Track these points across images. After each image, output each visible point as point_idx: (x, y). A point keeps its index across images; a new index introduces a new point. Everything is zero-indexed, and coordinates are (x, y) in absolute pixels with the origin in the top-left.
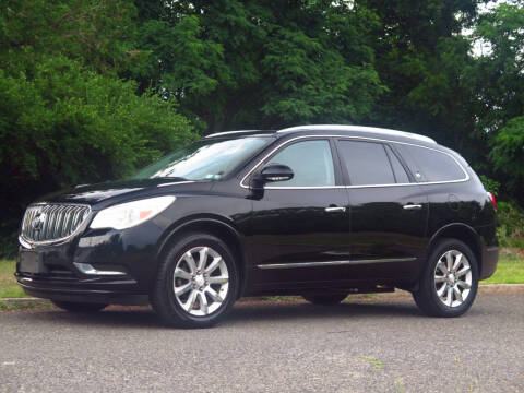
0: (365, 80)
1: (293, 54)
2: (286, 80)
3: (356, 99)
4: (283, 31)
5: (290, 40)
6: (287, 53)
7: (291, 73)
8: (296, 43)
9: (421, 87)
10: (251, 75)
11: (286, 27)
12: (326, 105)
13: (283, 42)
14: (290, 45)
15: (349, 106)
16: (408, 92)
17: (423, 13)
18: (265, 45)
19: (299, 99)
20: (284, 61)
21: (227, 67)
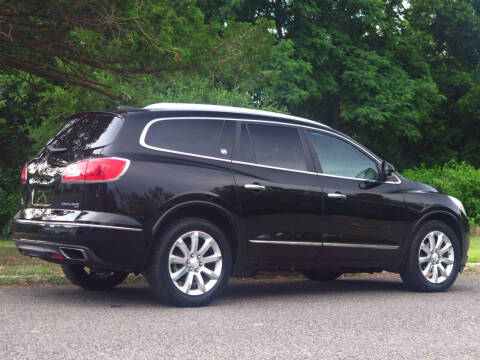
0: (425, 90)
1: (368, 70)
2: (363, 90)
3: (418, 106)
4: (359, 51)
5: (365, 58)
6: (362, 69)
7: (366, 85)
8: (369, 60)
9: (469, 95)
10: (333, 86)
11: (361, 48)
12: (395, 111)
13: (359, 60)
14: (365, 62)
15: (414, 112)
16: (457, 100)
17: (469, 35)
18: (344, 63)
19: (373, 106)
20: (360, 76)
21: (313, 81)
